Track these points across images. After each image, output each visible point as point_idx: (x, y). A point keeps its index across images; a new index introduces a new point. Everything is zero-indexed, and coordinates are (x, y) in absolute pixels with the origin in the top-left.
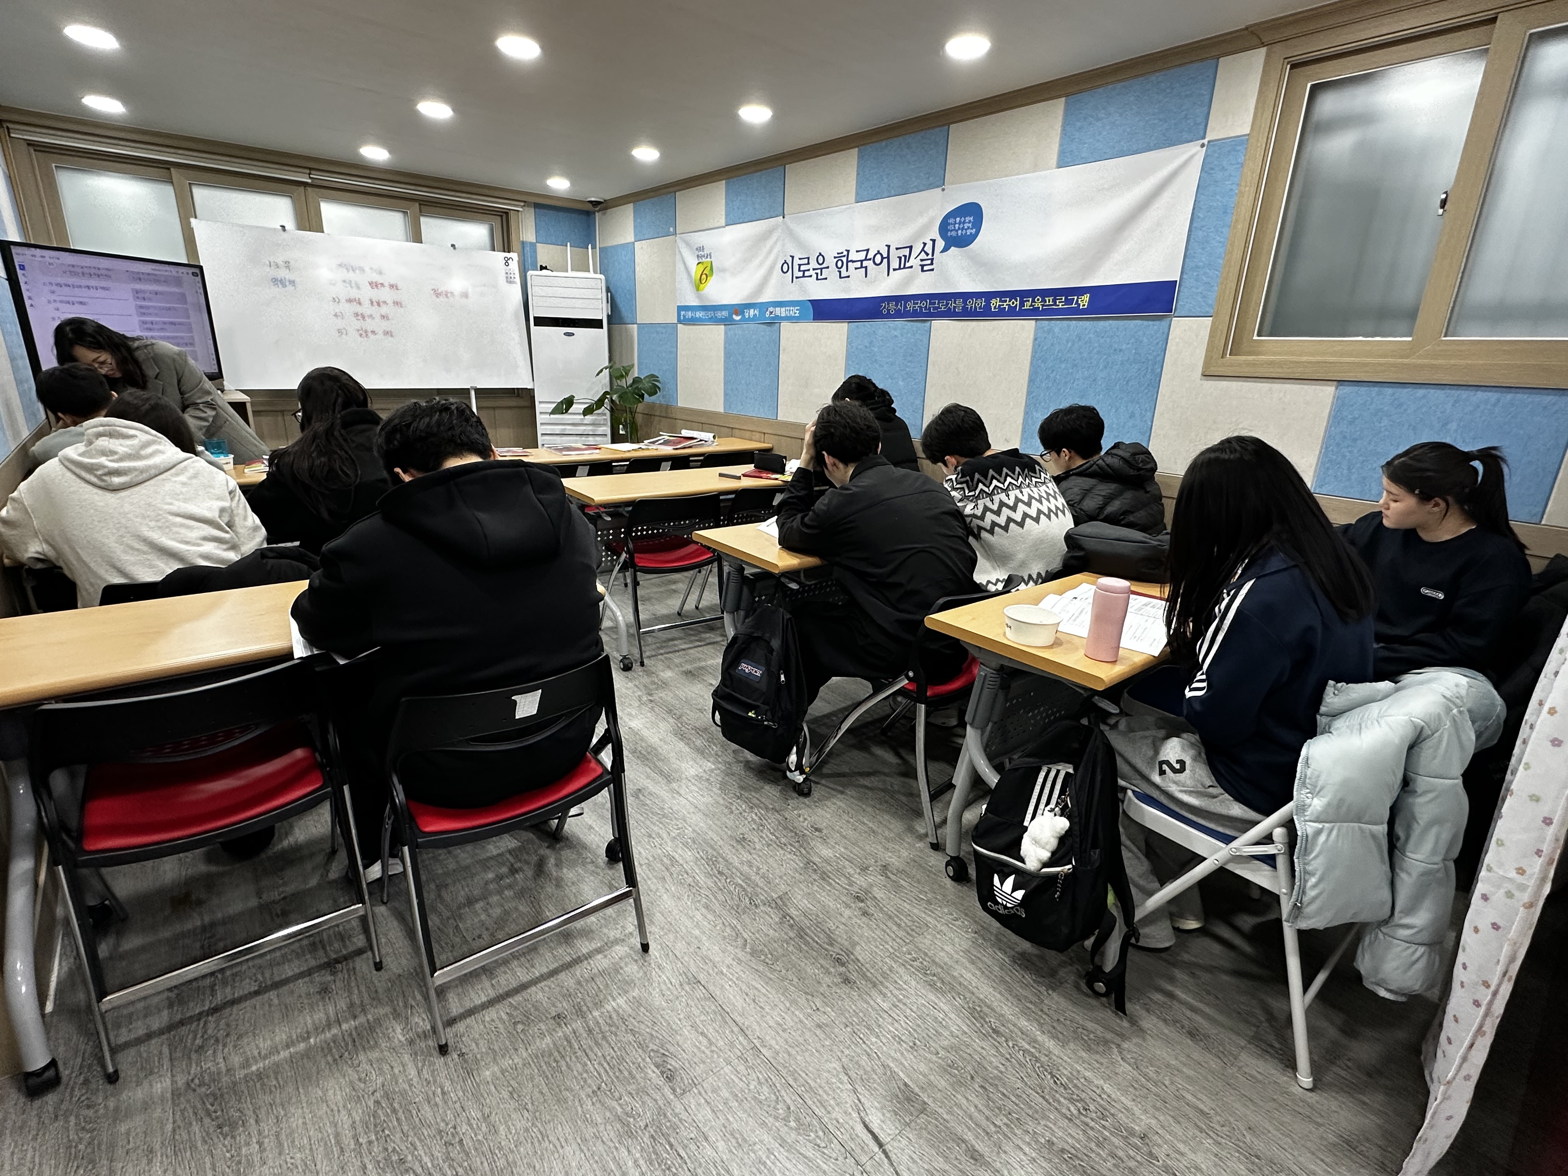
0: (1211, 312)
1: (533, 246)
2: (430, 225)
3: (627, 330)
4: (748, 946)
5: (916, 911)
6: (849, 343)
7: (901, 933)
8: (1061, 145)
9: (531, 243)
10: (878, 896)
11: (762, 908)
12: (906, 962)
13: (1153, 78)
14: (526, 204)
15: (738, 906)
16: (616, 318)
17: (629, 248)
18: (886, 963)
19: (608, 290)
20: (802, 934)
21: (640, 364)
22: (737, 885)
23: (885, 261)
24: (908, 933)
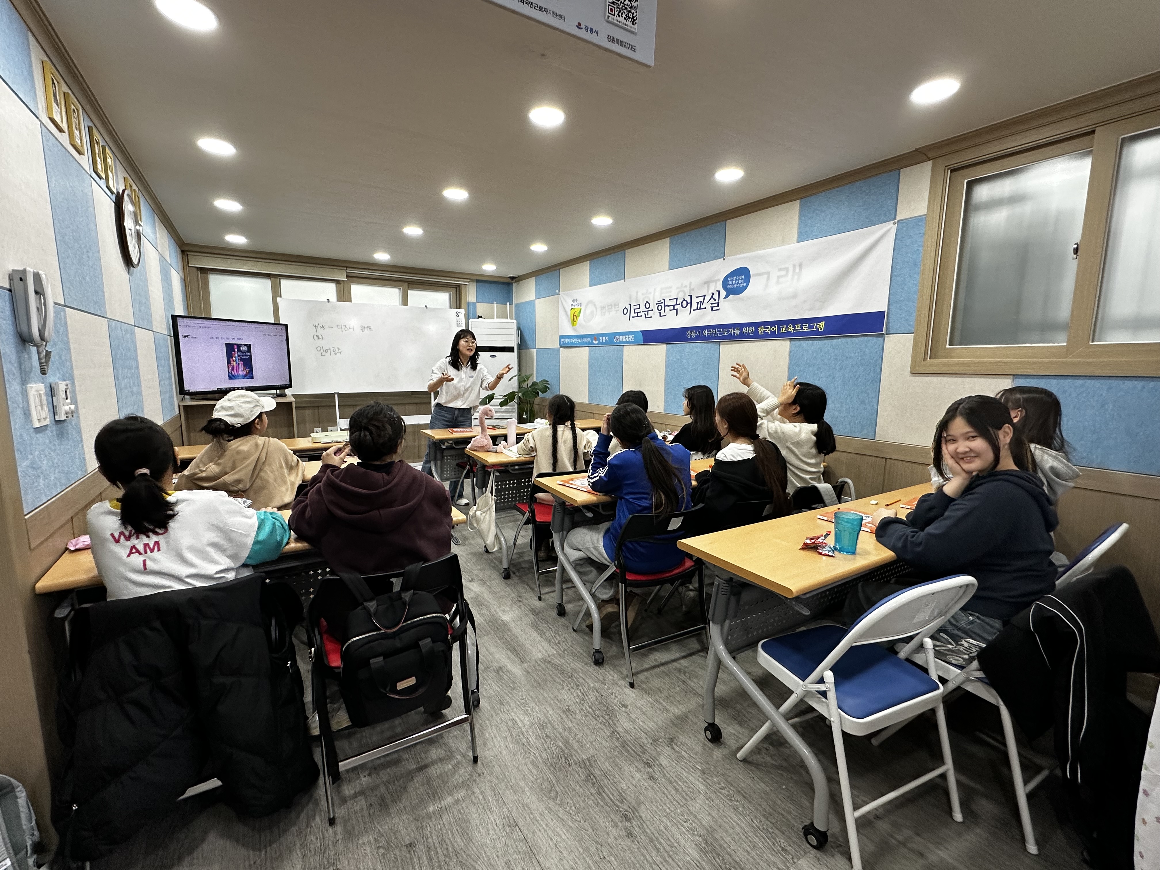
0: (913, 330)
1: (474, 304)
2: (414, 295)
3: (530, 353)
4: (558, 799)
5: (691, 778)
6: (667, 357)
7: (678, 797)
8: (799, 228)
9: (473, 303)
10: (663, 765)
11: (574, 767)
12: (679, 822)
13: (857, 184)
14: (471, 280)
15: (556, 764)
16: (523, 345)
17: (532, 303)
18: (663, 822)
19: (519, 329)
20: (601, 791)
21: (537, 373)
22: (558, 746)
23: (689, 305)
24: (683, 797)
